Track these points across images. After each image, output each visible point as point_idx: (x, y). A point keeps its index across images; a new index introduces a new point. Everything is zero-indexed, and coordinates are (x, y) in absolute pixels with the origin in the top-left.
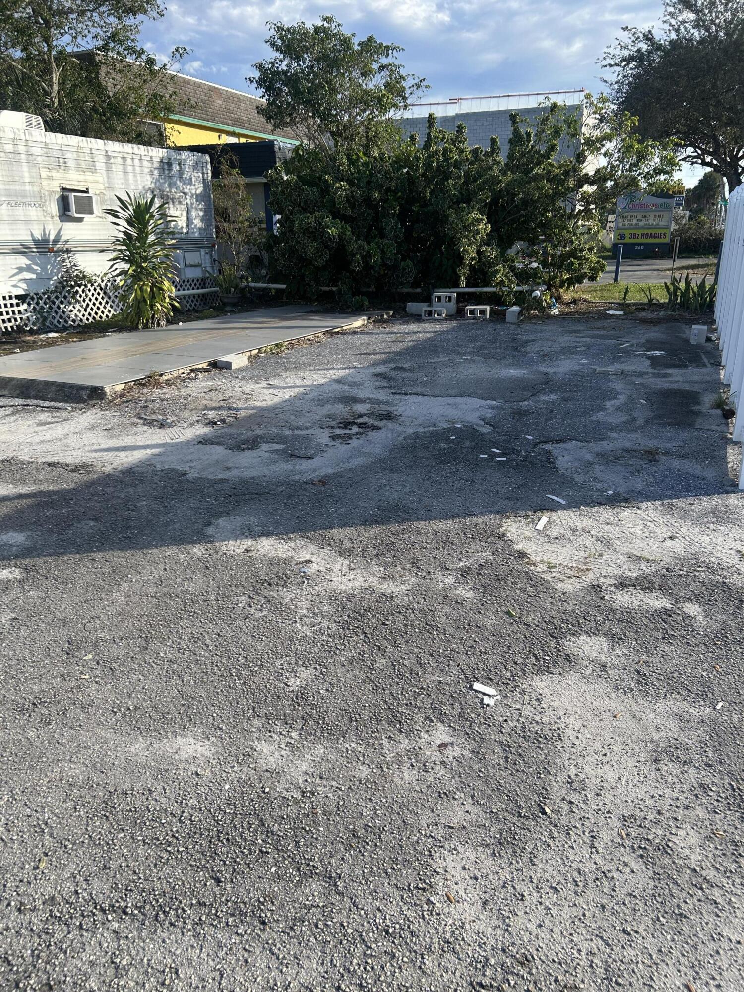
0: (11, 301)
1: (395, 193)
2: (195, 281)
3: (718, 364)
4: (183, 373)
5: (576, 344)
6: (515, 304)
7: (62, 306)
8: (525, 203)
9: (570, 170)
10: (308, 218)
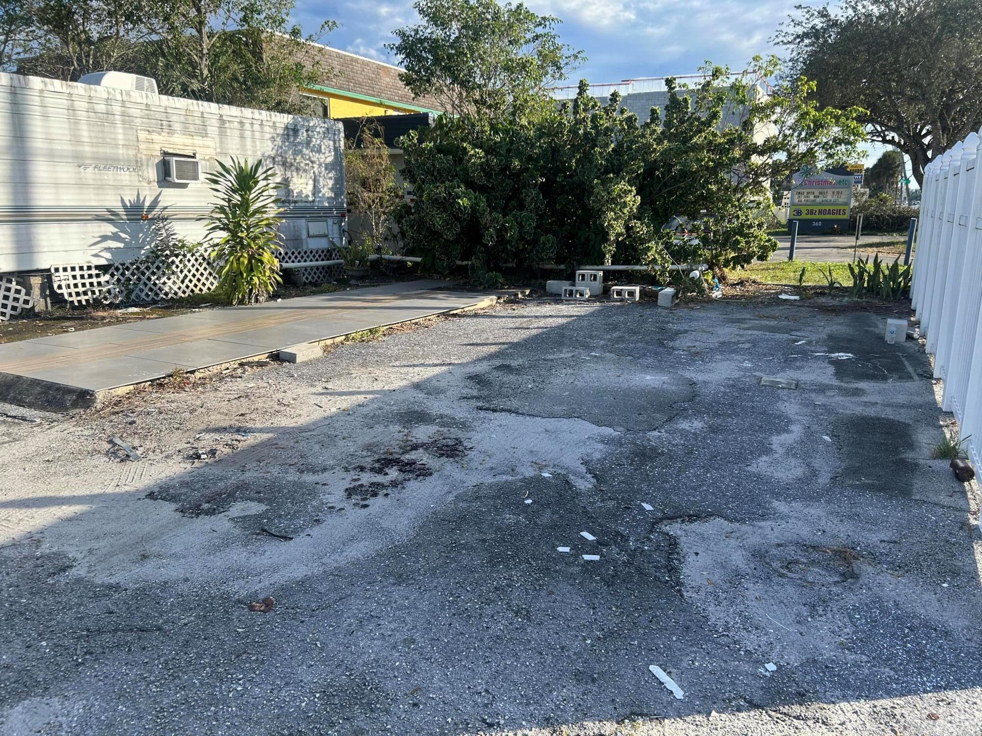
0: (90, 272)
1: (537, 160)
2: (320, 252)
3: (928, 376)
4: (228, 369)
5: (738, 338)
6: (669, 285)
7: (153, 278)
8: (684, 174)
9: (735, 138)
10: (437, 188)
